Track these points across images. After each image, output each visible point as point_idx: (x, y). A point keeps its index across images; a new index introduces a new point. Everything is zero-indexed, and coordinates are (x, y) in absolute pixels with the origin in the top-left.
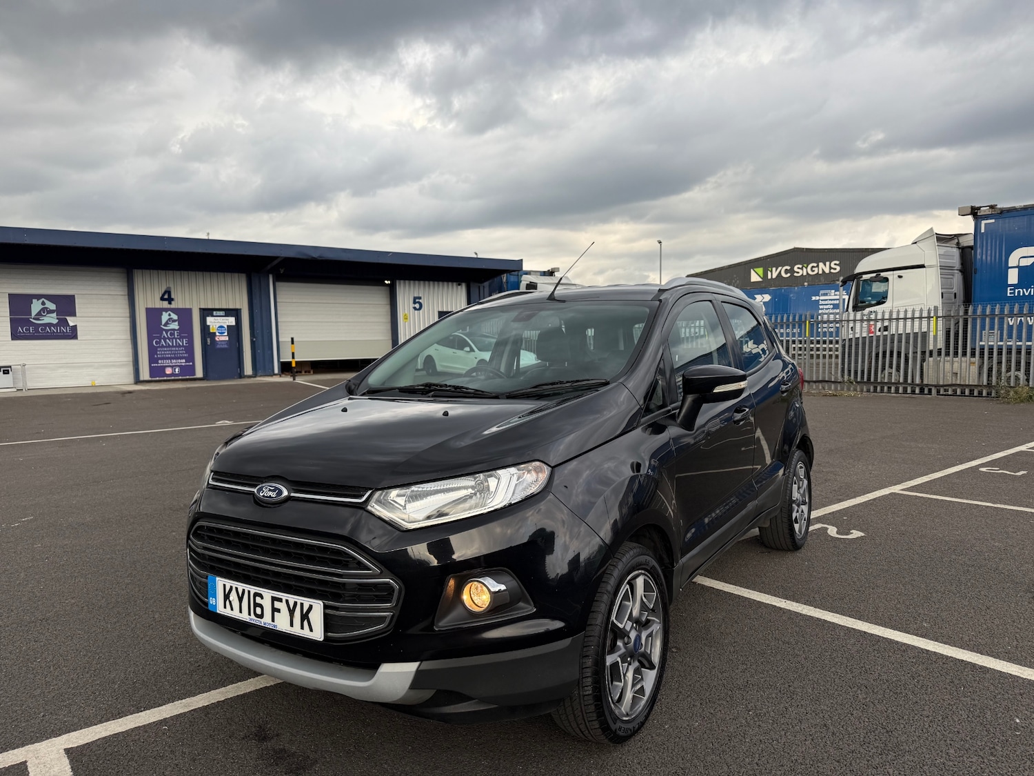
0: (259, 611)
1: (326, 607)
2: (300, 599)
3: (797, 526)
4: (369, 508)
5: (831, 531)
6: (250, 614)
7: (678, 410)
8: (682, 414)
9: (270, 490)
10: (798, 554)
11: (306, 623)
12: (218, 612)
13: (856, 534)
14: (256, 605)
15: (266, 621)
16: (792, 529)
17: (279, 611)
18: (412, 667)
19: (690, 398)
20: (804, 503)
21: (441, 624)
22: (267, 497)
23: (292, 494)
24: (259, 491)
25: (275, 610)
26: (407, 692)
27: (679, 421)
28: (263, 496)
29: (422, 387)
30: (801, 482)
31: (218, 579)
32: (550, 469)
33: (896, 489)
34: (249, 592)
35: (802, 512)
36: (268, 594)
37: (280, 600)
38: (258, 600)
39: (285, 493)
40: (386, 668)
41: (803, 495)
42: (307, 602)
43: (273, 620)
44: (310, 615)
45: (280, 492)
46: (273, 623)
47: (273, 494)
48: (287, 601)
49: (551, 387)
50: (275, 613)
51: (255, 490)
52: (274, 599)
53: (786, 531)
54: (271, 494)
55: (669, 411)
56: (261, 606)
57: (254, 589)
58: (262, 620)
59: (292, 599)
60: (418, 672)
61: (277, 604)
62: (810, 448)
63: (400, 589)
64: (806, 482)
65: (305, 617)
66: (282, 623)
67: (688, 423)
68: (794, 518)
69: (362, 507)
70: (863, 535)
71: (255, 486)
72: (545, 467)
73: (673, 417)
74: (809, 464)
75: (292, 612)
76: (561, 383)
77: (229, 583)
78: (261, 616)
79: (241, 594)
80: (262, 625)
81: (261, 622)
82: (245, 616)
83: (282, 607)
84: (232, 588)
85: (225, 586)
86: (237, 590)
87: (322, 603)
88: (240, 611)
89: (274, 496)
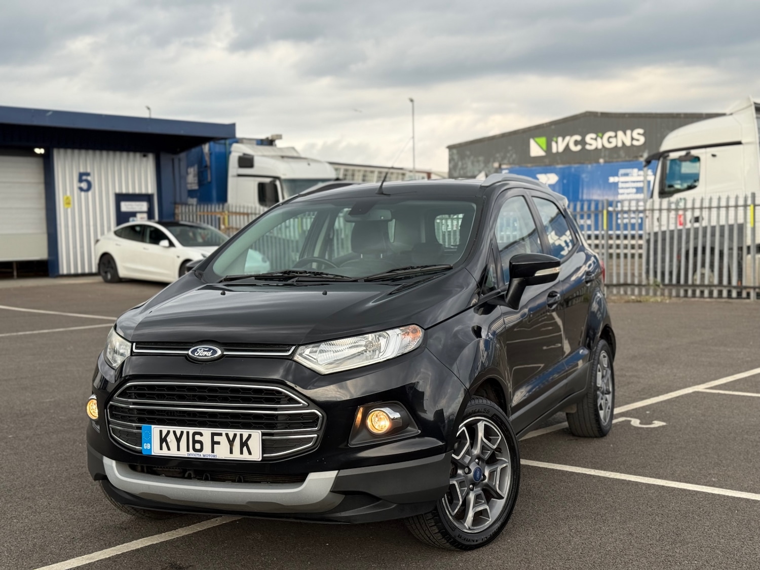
0: (198, 446)
1: (263, 434)
2: (238, 432)
3: (602, 413)
4: (295, 358)
5: (634, 422)
6: (188, 450)
7: (506, 292)
8: (510, 295)
9: (204, 351)
10: (604, 440)
11: (245, 449)
12: (153, 454)
13: (657, 424)
14: (195, 442)
15: (207, 453)
16: (597, 415)
17: (218, 443)
18: (332, 475)
19: (516, 281)
20: (608, 393)
21: (353, 442)
22: (202, 356)
23: (225, 353)
24: (193, 352)
25: (214, 443)
26: (329, 494)
27: (507, 300)
28: (199, 356)
29: (281, 274)
30: (605, 371)
31: (153, 426)
32: (423, 330)
33: (701, 388)
34: (188, 433)
35: (606, 400)
36: (207, 432)
37: (220, 434)
38: (197, 437)
39: (219, 352)
40: (313, 477)
41: (607, 384)
42: (246, 433)
43: (213, 451)
44: (249, 443)
45: (215, 352)
46: (213, 454)
47: (209, 354)
48: (227, 435)
49: (403, 271)
50: (215, 445)
51: (189, 352)
52: (213, 435)
53: (593, 417)
54: (205, 353)
55: (499, 293)
56: (201, 443)
57: (192, 430)
58: (202, 453)
59: (231, 432)
60: (337, 478)
61: (216, 438)
62: (613, 339)
63: (323, 417)
64: (609, 372)
65: (244, 444)
66: (222, 452)
67: (514, 303)
68: (599, 405)
69: (290, 358)
70: (664, 424)
71: (188, 349)
72: (420, 329)
73: (502, 298)
74: (611, 355)
75: (231, 442)
76: (412, 268)
77: (165, 429)
78: (201, 450)
79: (178, 435)
80: (202, 457)
81: (201, 455)
82: (183, 453)
83: (223, 440)
84: (168, 432)
85: (161, 432)
86: (174, 432)
87: (260, 431)
88: (178, 449)
89: (209, 355)
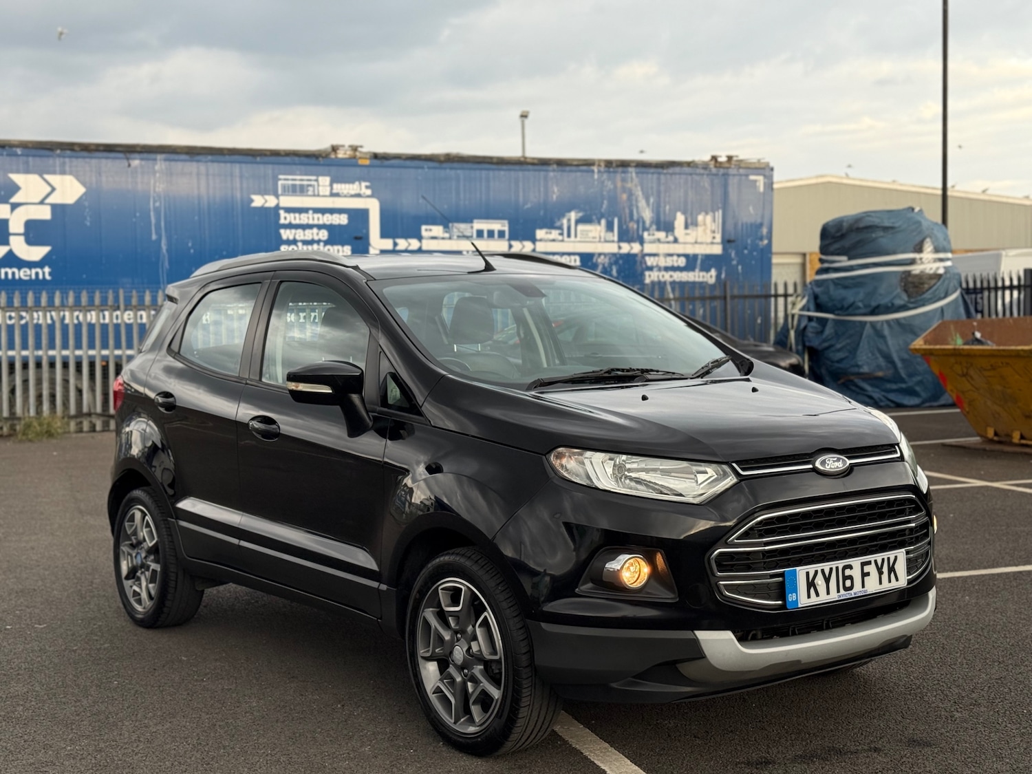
0: (848, 583)
1: (907, 553)
2: (885, 555)
6: (838, 591)
9: (834, 461)
11: (892, 575)
12: (801, 605)
14: (845, 578)
15: (858, 589)
17: (868, 574)
23: (854, 462)
25: (865, 575)
31: (798, 569)
34: (837, 568)
36: (856, 562)
37: (869, 563)
38: (848, 572)
39: (847, 462)
42: (892, 555)
43: (863, 586)
44: (895, 567)
46: (864, 589)
48: (876, 561)
50: (866, 578)
51: (818, 465)
52: (863, 564)
54: (837, 464)
56: (851, 578)
57: (841, 564)
58: (852, 592)
59: (878, 557)
61: (867, 569)
65: (892, 569)
66: (873, 586)
75: (880, 570)
77: (811, 569)
78: (851, 588)
79: (827, 573)
80: (853, 596)
81: (852, 593)
82: (834, 596)
83: (871, 569)
84: (816, 572)
85: (808, 574)
86: (823, 571)
87: (903, 550)
88: (828, 593)
89: (841, 466)
